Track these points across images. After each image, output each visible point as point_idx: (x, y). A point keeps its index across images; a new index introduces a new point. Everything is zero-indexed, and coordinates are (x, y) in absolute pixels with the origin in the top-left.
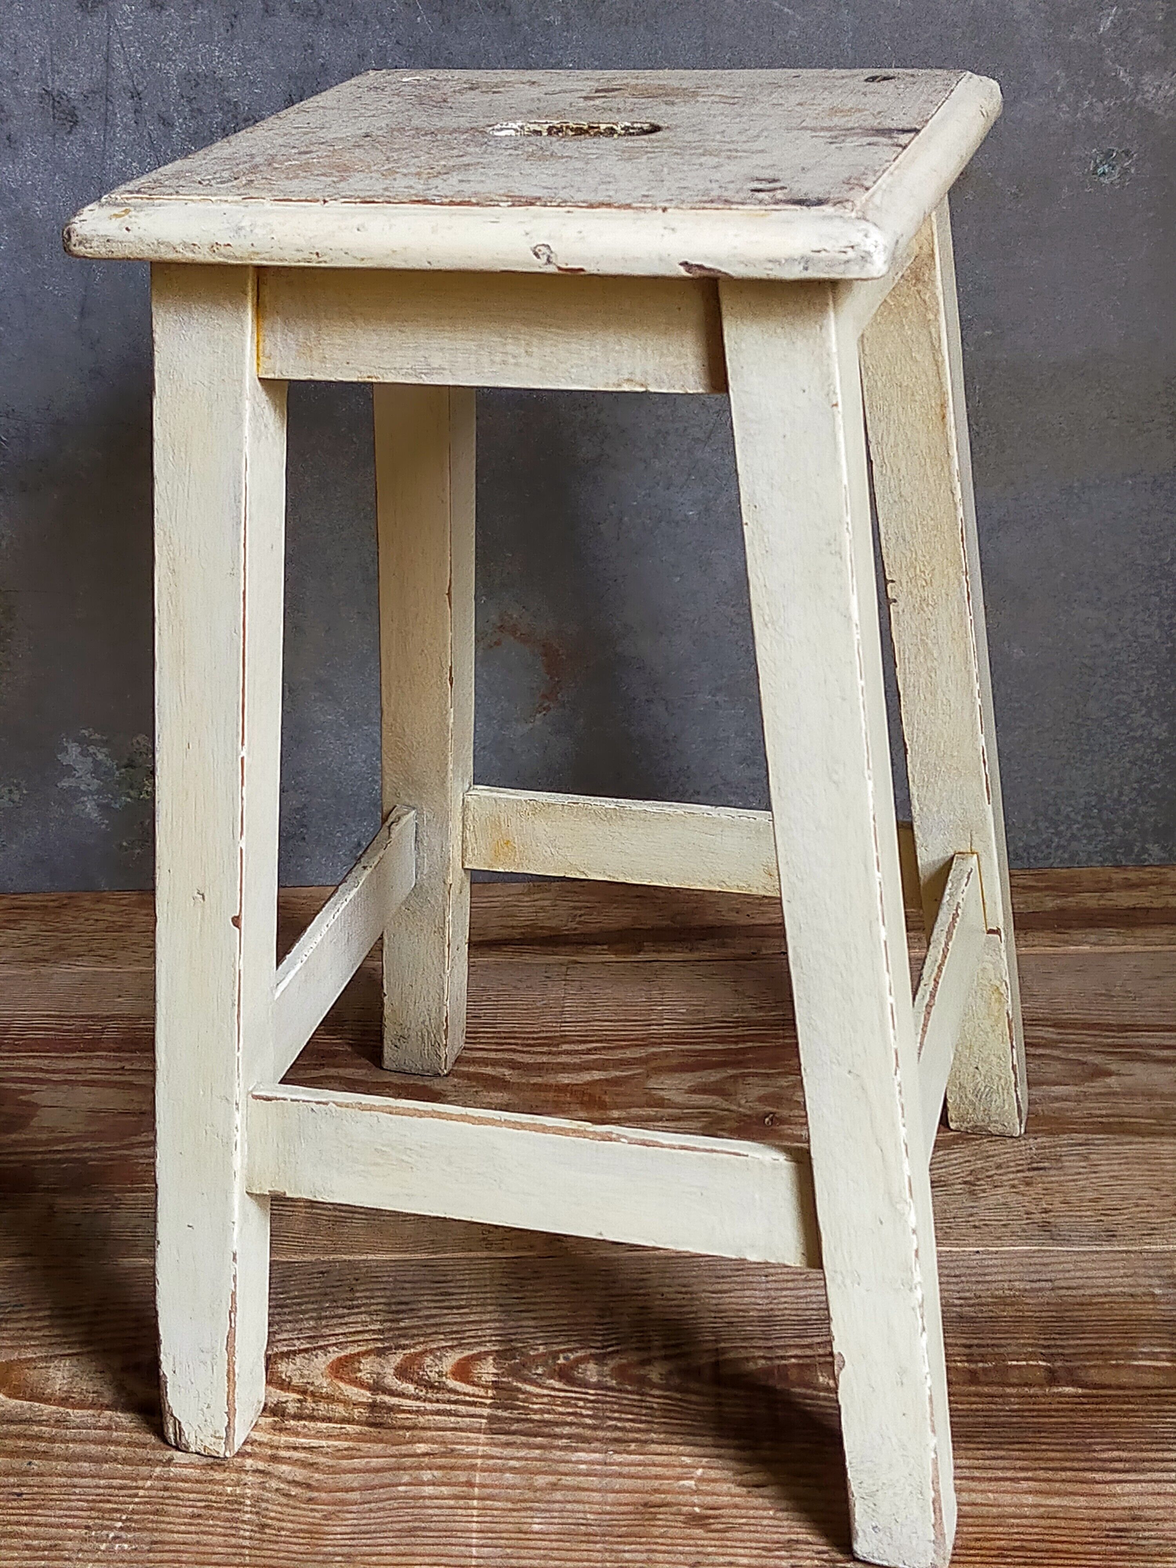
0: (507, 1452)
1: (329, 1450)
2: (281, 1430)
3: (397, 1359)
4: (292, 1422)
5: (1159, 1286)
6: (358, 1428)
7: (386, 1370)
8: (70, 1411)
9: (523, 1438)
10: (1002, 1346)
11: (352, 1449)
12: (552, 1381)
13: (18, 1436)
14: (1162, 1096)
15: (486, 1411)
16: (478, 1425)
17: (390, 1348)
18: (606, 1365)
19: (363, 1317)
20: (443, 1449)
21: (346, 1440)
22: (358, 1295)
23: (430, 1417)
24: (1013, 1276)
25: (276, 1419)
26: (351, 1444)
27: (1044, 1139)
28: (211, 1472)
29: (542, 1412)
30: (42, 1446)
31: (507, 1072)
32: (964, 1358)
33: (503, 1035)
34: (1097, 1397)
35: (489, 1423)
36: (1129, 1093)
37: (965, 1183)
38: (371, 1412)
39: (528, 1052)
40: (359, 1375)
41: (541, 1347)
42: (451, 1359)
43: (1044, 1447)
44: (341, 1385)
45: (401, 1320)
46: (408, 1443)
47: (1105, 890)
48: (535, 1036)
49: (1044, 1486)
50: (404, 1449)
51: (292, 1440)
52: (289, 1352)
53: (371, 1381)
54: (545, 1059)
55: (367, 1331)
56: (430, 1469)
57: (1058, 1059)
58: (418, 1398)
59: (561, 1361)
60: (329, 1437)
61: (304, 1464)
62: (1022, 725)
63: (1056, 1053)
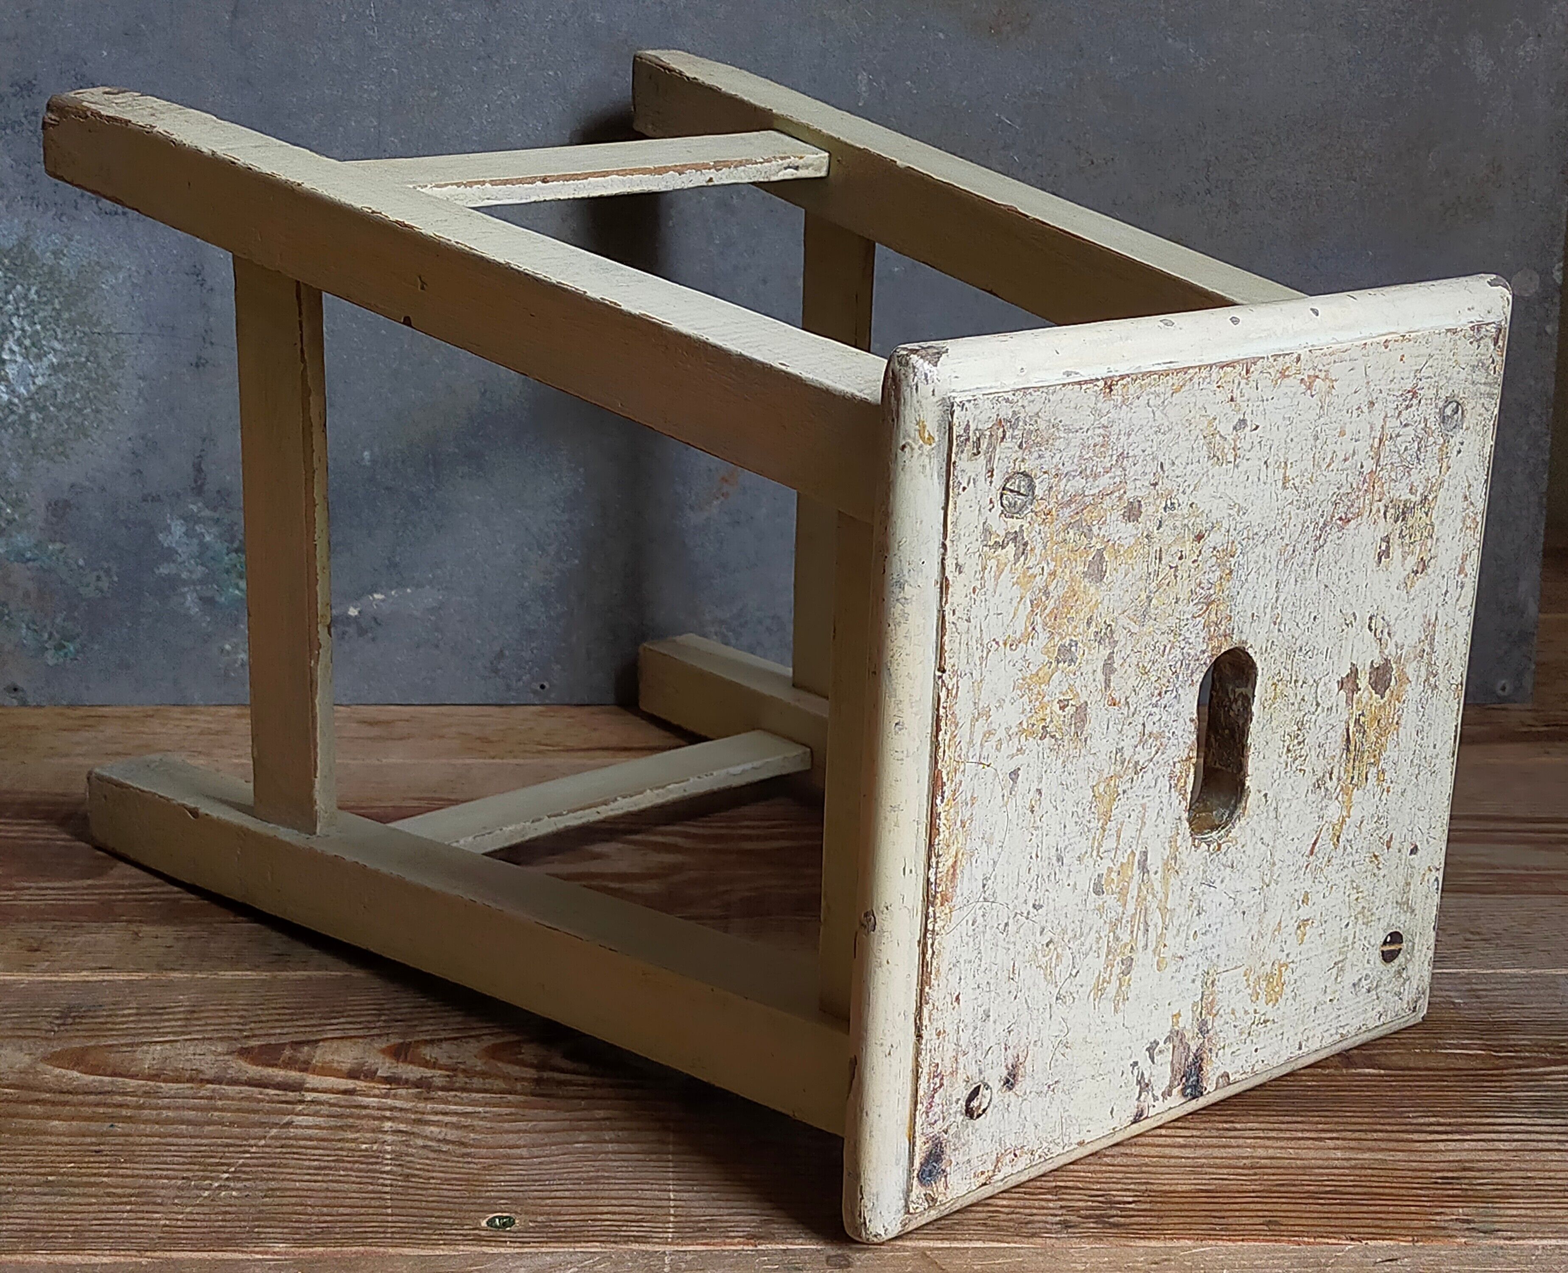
1: (487, 1115)
2: (426, 1099)
4: (440, 1093)
6: (521, 1098)
7: (552, 1053)
8: (162, 1084)
11: (515, 1114)
13: (98, 1104)
20: (625, 1115)
21: (507, 1107)
25: (419, 1090)
26: (513, 1110)
28: (342, 1133)
30: (127, 1112)
34: (1403, 1076)
38: (536, 1085)
40: (519, 1057)
49: (1353, 1144)
50: (578, 1115)
51: (441, 1107)
52: (433, 1040)
53: (534, 1062)
56: (611, 1130)
60: (486, 1104)
61: (457, 1126)
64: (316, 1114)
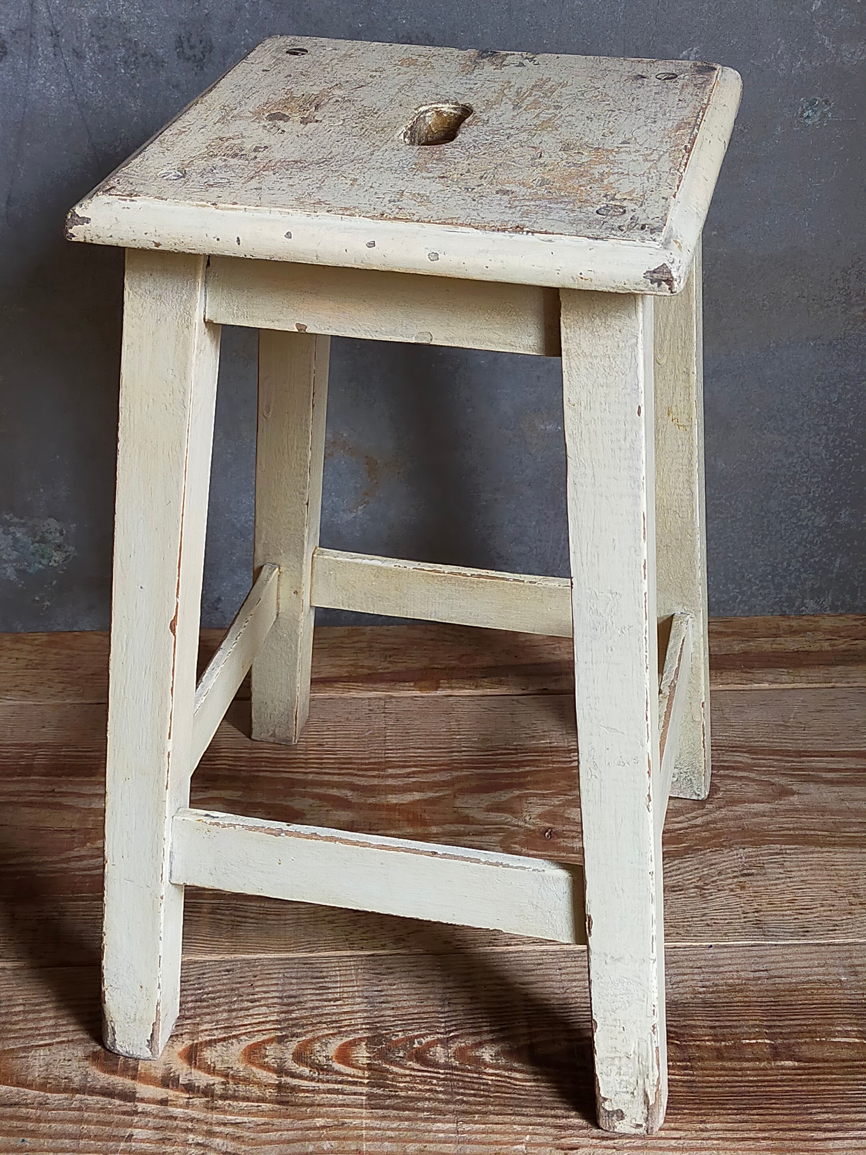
0: (385, 1124)
1: (251, 1125)
2: (213, 1109)
3: (293, 1045)
4: (220, 1102)
5: (844, 974)
6: (270, 1106)
7: (287, 1056)
8: (49, 1095)
9: (394, 1112)
10: (736, 1027)
11: (268, 1124)
12: (411, 1063)
13: (12, 1118)
14: (832, 812)
15: (365, 1090)
16: (359, 1102)
17: (286, 1036)
18: (450, 1048)
19: (264, 1010)
20: (336, 1123)
21: (262, 1116)
22: (257, 989)
23: (323, 1095)
24: (740, 968)
25: (207, 1099)
26: (265, 1119)
27: (750, 850)
28: (163, 1147)
29: (407, 1089)
30: (31, 1126)
31: (349, 793)
32: (711, 1038)
33: (342, 761)
34: (810, 1068)
35: (368, 1099)
36: (807, 810)
37: (697, 887)
38: (279, 1092)
39: (363, 776)
40: (266, 1060)
41: (400, 1033)
42: (335, 1044)
43: (775, 1112)
44: (254, 1069)
45: (292, 1011)
46: (310, 1117)
47: (776, 636)
48: (367, 761)
49: (777, 1144)
50: (307, 1123)
51: (222, 1117)
52: (210, 1041)
53: (276, 1065)
54: (376, 782)
55: (267, 1022)
56: (328, 1140)
57: (753, 780)
58: (312, 1079)
59: (416, 1045)
60: (249, 1114)
61: (233, 1138)
62: (721, 516)
63: (753, 775)
64: (145, 1127)
